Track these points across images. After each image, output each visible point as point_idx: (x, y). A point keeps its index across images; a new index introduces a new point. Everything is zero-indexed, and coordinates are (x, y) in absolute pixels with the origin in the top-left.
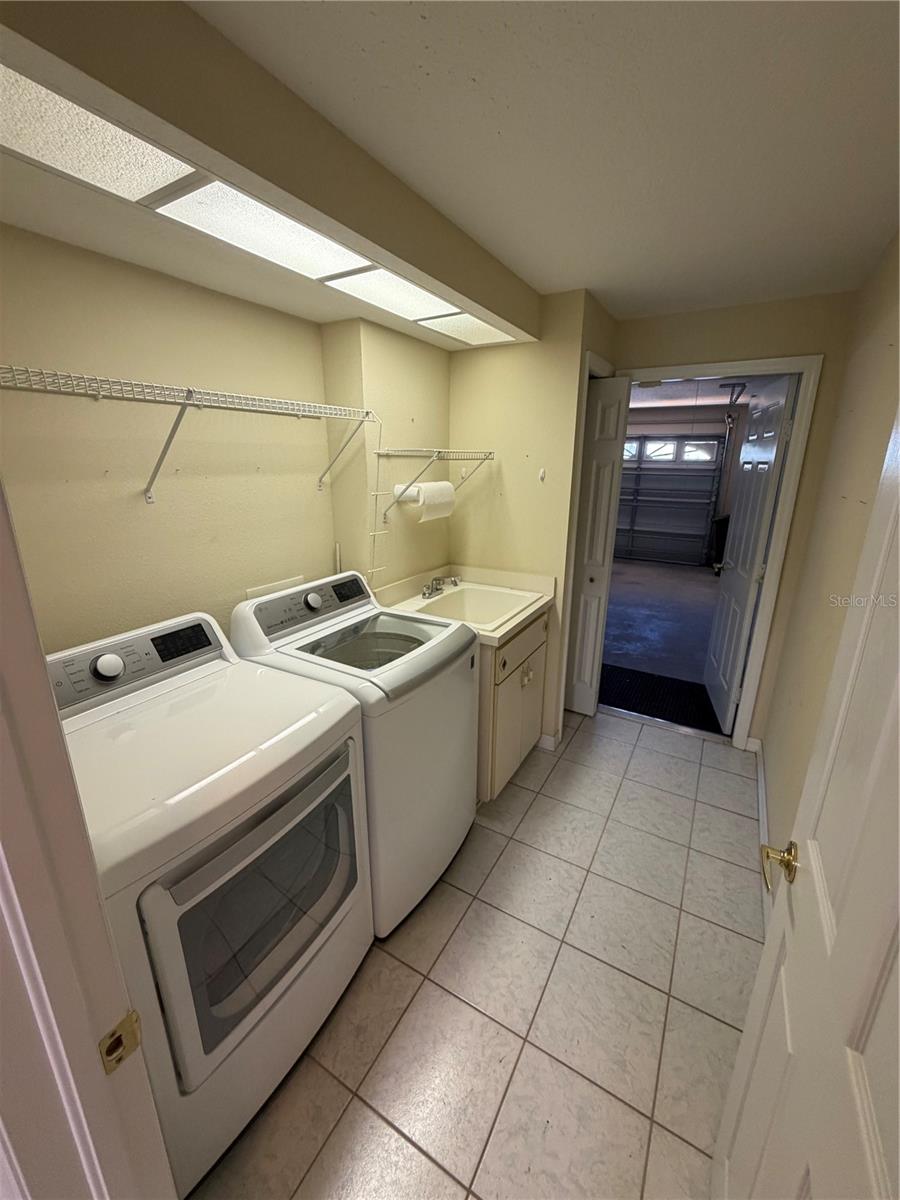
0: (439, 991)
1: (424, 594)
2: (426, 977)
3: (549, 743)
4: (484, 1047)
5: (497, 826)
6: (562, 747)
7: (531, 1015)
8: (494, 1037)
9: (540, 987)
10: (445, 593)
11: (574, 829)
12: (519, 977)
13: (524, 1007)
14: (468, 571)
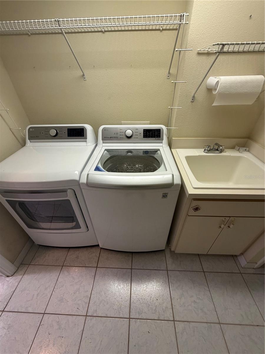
0: (93, 274)
1: (205, 150)
2: (97, 267)
3: (243, 261)
4: (81, 300)
5: (169, 261)
6: (252, 271)
7: (95, 315)
8: (84, 302)
9: (106, 315)
10: (223, 154)
11: (195, 302)
12: (107, 304)
13: (97, 310)
14: (256, 147)
